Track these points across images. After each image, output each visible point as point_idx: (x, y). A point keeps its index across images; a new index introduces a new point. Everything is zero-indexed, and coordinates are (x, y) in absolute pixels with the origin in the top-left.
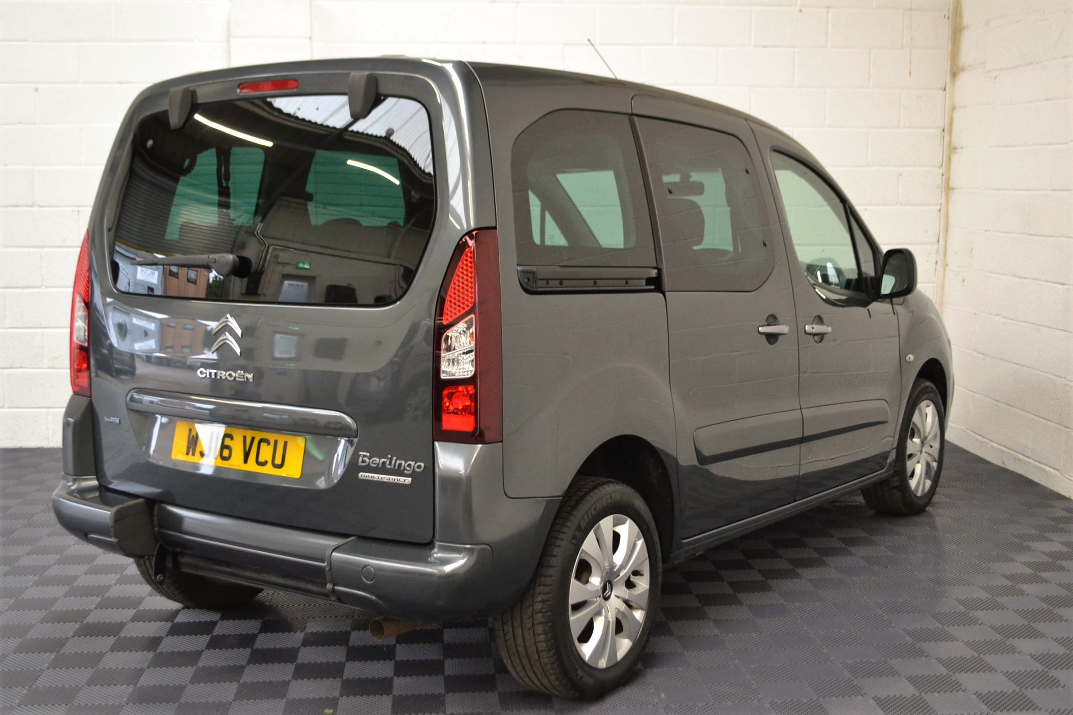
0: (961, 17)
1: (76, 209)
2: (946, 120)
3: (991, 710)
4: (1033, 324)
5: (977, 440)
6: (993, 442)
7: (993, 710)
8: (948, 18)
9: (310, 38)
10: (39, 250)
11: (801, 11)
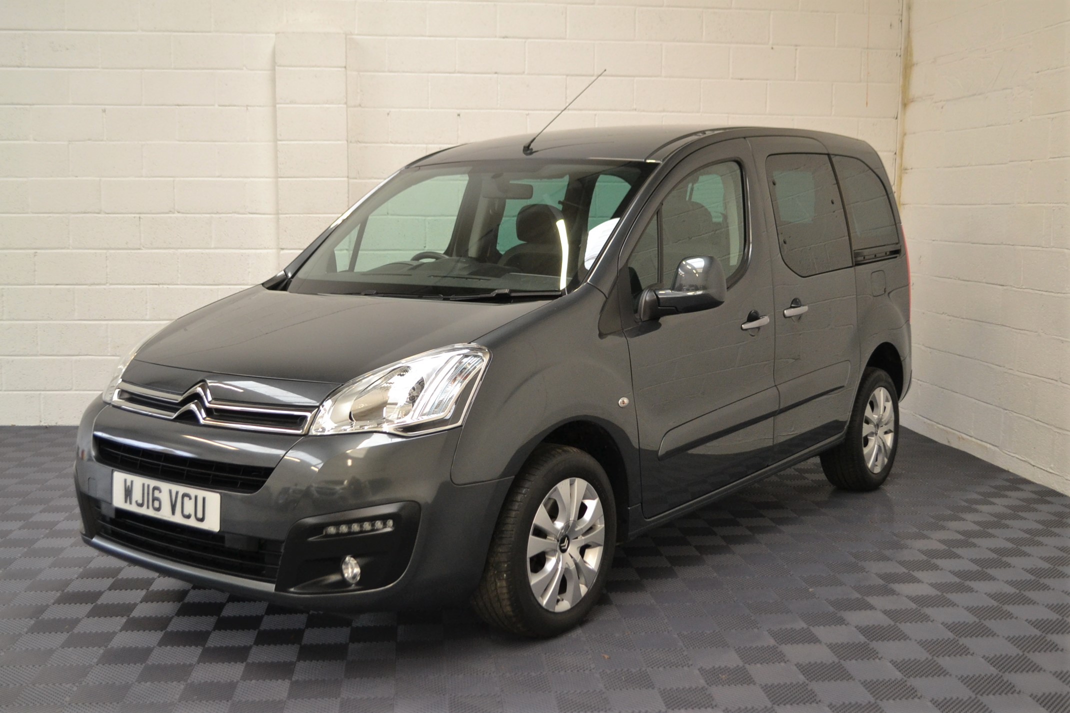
0: (911, 55)
1: (138, 216)
2: (898, 145)
3: (957, 636)
4: (975, 320)
5: (925, 423)
6: (939, 424)
7: (958, 636)
8: (900, 56)
9: (345, 67)
10: (105, 251)
11: (772, 48)
